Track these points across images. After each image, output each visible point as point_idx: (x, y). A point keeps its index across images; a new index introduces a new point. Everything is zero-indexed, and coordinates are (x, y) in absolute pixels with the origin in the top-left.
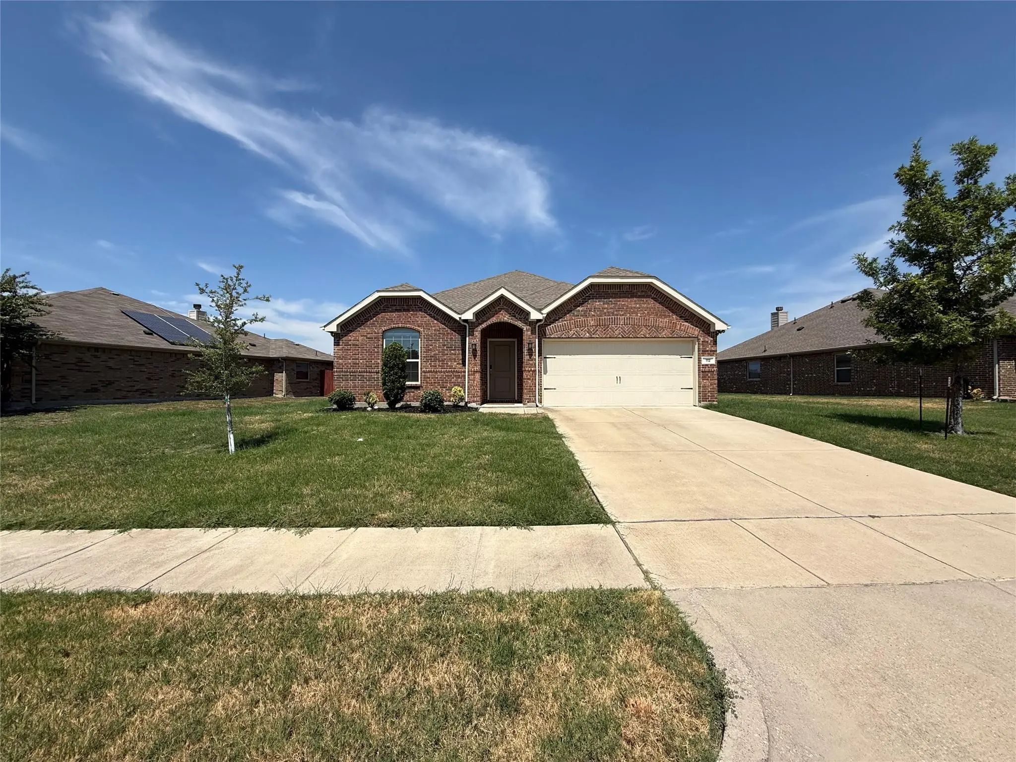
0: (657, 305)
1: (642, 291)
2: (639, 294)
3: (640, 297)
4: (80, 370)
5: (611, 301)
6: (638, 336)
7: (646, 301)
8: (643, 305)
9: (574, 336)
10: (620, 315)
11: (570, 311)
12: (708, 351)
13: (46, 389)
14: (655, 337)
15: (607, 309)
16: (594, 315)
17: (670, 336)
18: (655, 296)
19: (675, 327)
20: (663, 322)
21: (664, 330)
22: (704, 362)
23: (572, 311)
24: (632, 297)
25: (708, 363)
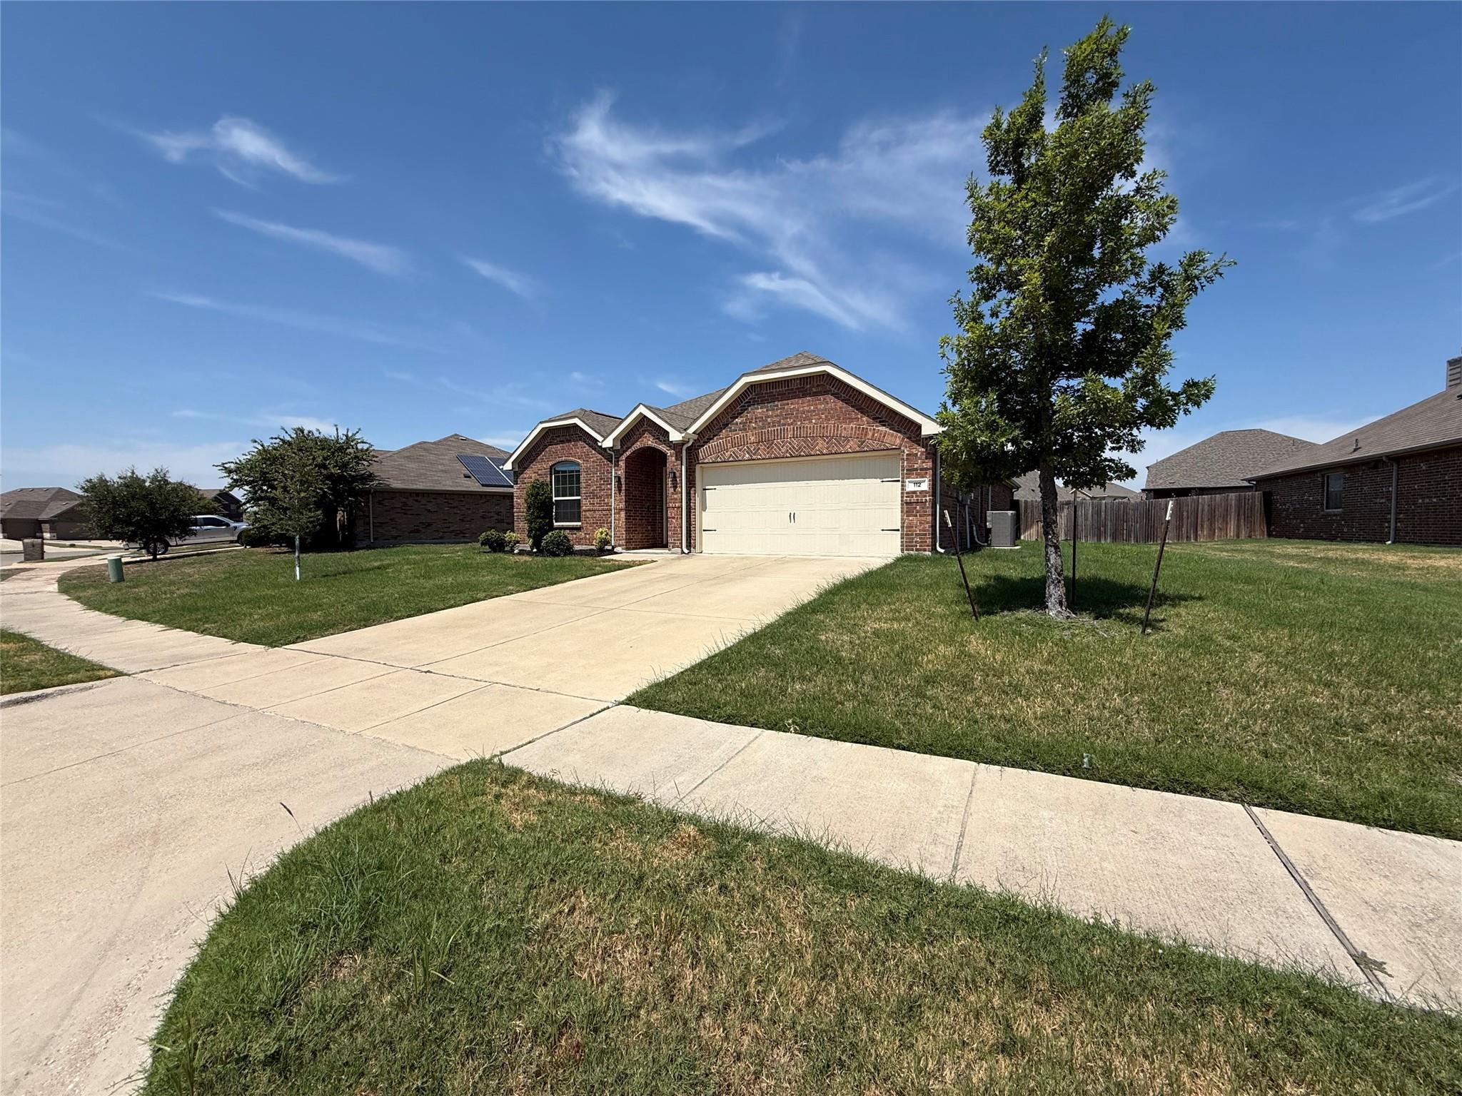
0: (840, 403)
1: (818, 386)
2: (814, 390)
3: (816, 394)
4: (405, 514)
5: (777, 406)
6: (813, 453)
7: (824, 399)
8: (819, 406)
9: (731, 459)
10: (789, 425)
11: (726, 425)
12: (916, 469)
13: (380, 530)
14: (836, 453)
15: (772, 416)
16: (755, 428)
17: (858, 449)
18: (836, 391)
19: (866, 435)
20: (848, 428)
21: (849, 441)
22: (910, 487)
23: (728, 425)
24: (805, 396)
25: (917, 489)
